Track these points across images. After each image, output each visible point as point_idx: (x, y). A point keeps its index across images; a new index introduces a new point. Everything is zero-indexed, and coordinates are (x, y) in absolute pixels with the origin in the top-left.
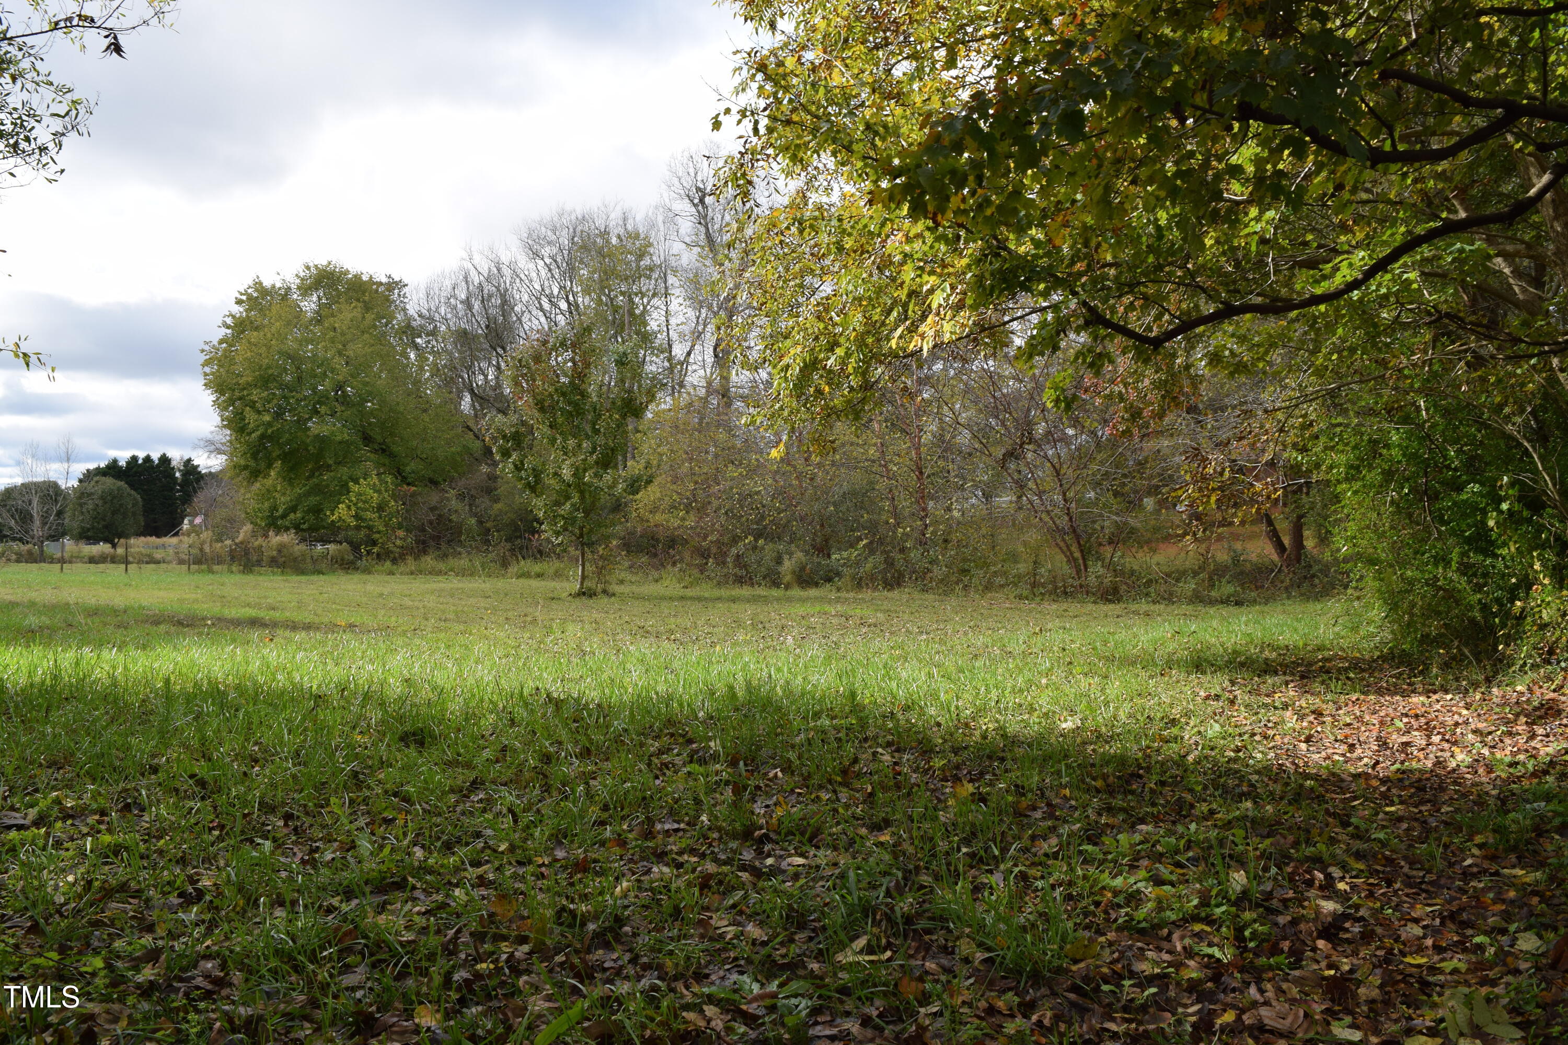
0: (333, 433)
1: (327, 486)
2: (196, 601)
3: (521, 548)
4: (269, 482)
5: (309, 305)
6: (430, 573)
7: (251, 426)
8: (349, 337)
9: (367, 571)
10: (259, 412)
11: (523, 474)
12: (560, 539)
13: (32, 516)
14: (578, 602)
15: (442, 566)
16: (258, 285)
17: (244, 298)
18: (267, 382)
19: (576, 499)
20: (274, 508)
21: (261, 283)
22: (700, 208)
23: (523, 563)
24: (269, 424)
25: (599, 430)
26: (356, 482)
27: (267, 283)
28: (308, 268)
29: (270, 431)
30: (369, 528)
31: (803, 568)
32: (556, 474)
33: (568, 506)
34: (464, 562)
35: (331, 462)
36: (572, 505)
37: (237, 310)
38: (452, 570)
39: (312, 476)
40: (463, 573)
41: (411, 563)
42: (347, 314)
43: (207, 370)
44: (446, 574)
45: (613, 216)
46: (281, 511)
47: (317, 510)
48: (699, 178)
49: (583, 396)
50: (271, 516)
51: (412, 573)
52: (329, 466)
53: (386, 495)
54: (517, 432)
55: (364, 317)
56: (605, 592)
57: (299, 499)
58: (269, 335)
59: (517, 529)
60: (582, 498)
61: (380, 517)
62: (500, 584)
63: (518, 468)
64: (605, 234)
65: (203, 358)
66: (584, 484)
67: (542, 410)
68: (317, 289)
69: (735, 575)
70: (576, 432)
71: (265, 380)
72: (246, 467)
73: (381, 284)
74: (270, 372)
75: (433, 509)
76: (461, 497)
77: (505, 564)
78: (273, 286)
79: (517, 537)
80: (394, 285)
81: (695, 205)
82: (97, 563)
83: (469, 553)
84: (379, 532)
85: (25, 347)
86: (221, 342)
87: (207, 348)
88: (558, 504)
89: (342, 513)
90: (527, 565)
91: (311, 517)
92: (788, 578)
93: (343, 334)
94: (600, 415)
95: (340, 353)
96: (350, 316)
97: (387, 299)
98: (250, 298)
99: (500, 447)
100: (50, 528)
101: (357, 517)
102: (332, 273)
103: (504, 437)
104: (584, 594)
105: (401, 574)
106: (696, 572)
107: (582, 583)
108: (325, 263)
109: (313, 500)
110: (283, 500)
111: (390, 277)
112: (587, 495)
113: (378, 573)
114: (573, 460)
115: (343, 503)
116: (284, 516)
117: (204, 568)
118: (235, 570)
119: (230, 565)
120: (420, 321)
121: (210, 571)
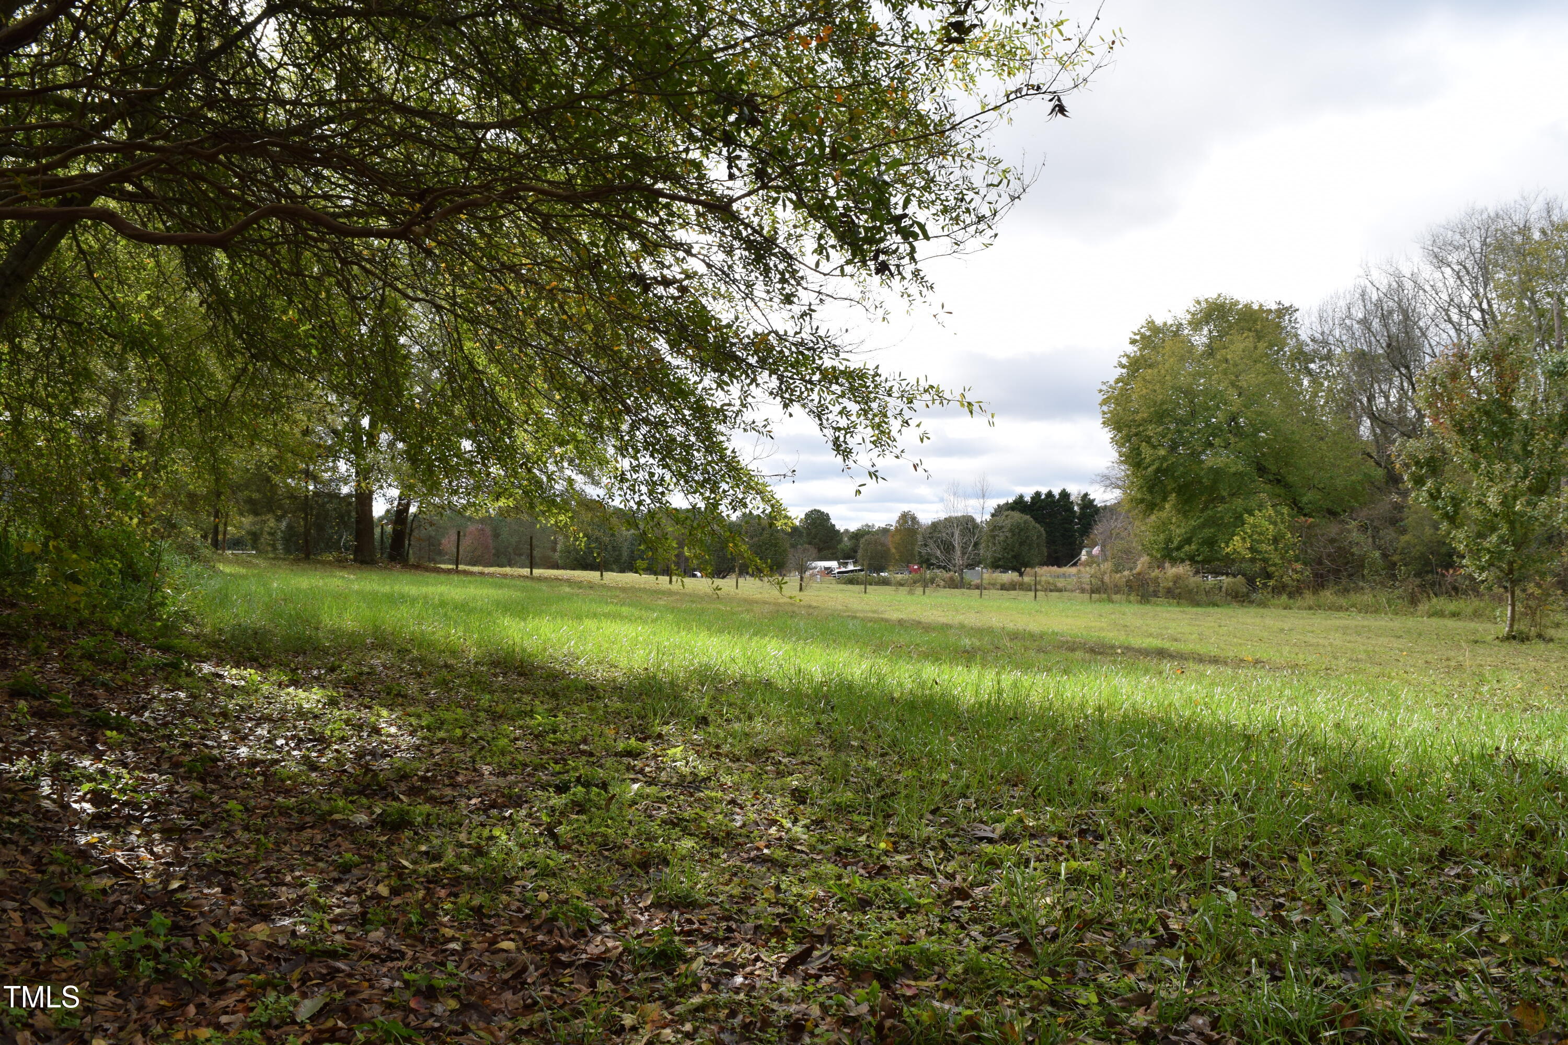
0: (1227, 465)
1: (1222, 518)
2: (1102, 629)
3: (1433, 585)
4: (1164, 515)
5: (1200, 339)
6: (1330, 609)
7: (1147, 460)
8: (1242, 367)
9: (1263, 604)
10: (1154, 447)
11: (1440, 503)
12: (1484, 575)
13: (953, 547)
14: (1507, 647)
15: (1343, 601)
16: (1151, 325)
17: (1138, 337)
18: (1162, 417)
19: (1504, 530)
20: (1169, 540)
21: (1153, 322)
23: (1435, 600)
24: (1164, 458)
25: (1531, 452)
26: (1251, 513)
27: (1159, 322)
28: (1199, 302)
29: (1164, 465)
30: (1265, 560)
32: (1479, 503)
33: (1494, 538)
34: (1367, 598)
35: (1225, 494)
36: (1500, 537)
37: (1132, 350)
38: (1353, 606)
39: (1206, 508)
40: (1366, 609)
41: (1309, 598)
42: (1239, 345)
43: (1105, 408)
44: (1347, 610)
45: (1534, 208)
46: (1176, 543)
47: (1211, 543)
49: (1511, 414)
50: (1167, 548)
51: (1310, 608)
52: (1223, 498)
53: (1282, 527)
54: (1432, 458)
55: (1256, 348)
56: (1540, 636)
57: (1194, 531)
58: (1163, 372)
59: (1428, 562)
60: (1512, 529)
61: (1276, 549)
62: (1410, 622)
63: (1434, 496)
64: (1525, 230)
65: (1101, 397)
66: (1515, 513)
67: (1461, 431)
68: (1207, 323)
70: (1504, 455)
71: (1160, 416)
72: (1142, 501)
74: (1164, 407)
75: (1332, 541)
76: (1363, 528)
77: (1414, 601)
78: (1165, 324)
79: (1428, 572)
80: (1284, 311)
83: (1373, 589)
84: (1275, 565)
85: (969, 397)
86: (1117, 381)
87: (1104, 388)
88: (1481, 535)
89: (1237, 545)
90: (1439, 603)
91: (1206, 549)
93: (1235, 365)
94: (1532, 435)
95: (1233, 384)
96: (1242, 346)
97: (1278, 326)
98: (1143, 337)
99: (1413, 474)
100: (969, 557)
101: (1252, 549)
102: (1223, 305)
103: (1417, 463)
104: (1514, 637)
105: (1299, 609)
107: (1511, 626)
108: (1215, 296)
109: (1207, 532)
110: (1178, 532)
111: (1279, 303)
112: (1518, 525)
113: (1276, 606)
114: (1501, 486)
115: (1237, 535)
116: (1179, 548)
117: (1104, 597)
118: (1133, 599)
119: (1128, 595)
120: (1313, 346)
121: (1110, 600)
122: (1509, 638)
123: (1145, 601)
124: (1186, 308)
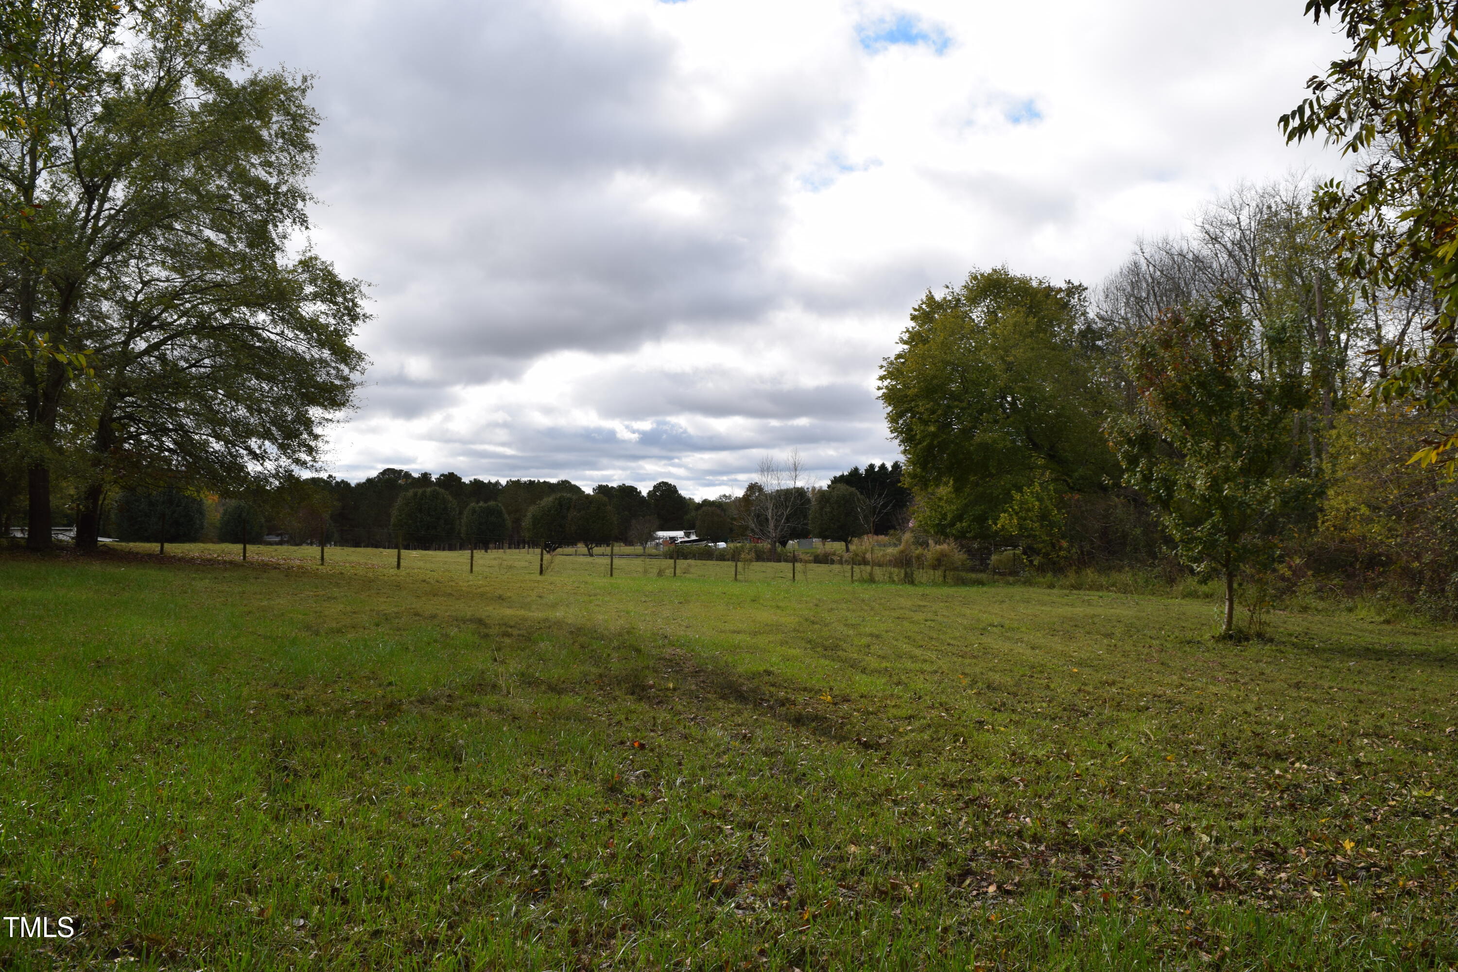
0: (994, 441)
1: (992, 494)
5: (978, 315)
7: (918, 437)
8: (1011, 342)
9: (1028, 583)
10: (926, 423)
11: (1153, 485)
12: (1199, 568)
13: (767, 520)
14: (1223, 650)
15: (1103, 580)
16: (930, 298)
17: (918, 313)
18: (933, 392)
20: (944, 517)
21: (933, 297)
24: (934, 435)
26: (1019, 489)
27: (938, 296)
28: (975, 278)
29: (937, 441)
30: (1032, 537)
32: (1189, 486)
34: (1126, 577)
35: (994, 470)
36: (1212, 525)
37: (912, 325)
40: (1125, 590)
41: (1072, 577)
43: (884, 384)
44: (1106, 589)
46: (949, 519)
47: (981, 519)
49: (1226, 385)
50: (940, 524)
51: (1072, 587)
53: (1048, 503)
54: (1144, 435)
56: (1260, 635)
57: (965, 509)
60: (1225, 516)
61: (1042, 526)
62: (1165, 603)
63: (1147, 478)
64: (1293, 206)
65: (881, 373)
66: (1225, 498)
67: (1173, 406)
68: (984, 298)
71: (931, 391)
73: (1060, 290)
74: (935, 382)
75: (1099, 517)
76: (1126, 505)
77: (1171, 581)
78: (944, 300)
80: (1074, 290)
82: (820, 562)
83: (1133, 567)
84: (1043, 542)
86: (899, 356)
87: (884, 364)
89: (1005, 521)
91: (976, 526)
93: (1005, 340)
95: (1002, 361)
96: (1013, 321)
98: (924, 313)
99: (1126, 452)
100: (782, 530)
101: (1021, 527)
102: (999, 280)
104: (1231, 637)
105: (1062, 587)
106: (1403, 603)
107: (1229, 624)
108: (990, 270)
109: (978, 509)
110: (951, 510)
111: (1069, 282)
112: (1229, 512)
113: (1038, 585)
114: (1209, 467)
115: (1005, 512)
116: (952, 524)
117: (866, 576)
118: (896, 579)
119: (891, 573)
120: (1100, 324)
121: (872, 580)
122: (1226, 637)
123: (909, 579)
124: (964, 284)
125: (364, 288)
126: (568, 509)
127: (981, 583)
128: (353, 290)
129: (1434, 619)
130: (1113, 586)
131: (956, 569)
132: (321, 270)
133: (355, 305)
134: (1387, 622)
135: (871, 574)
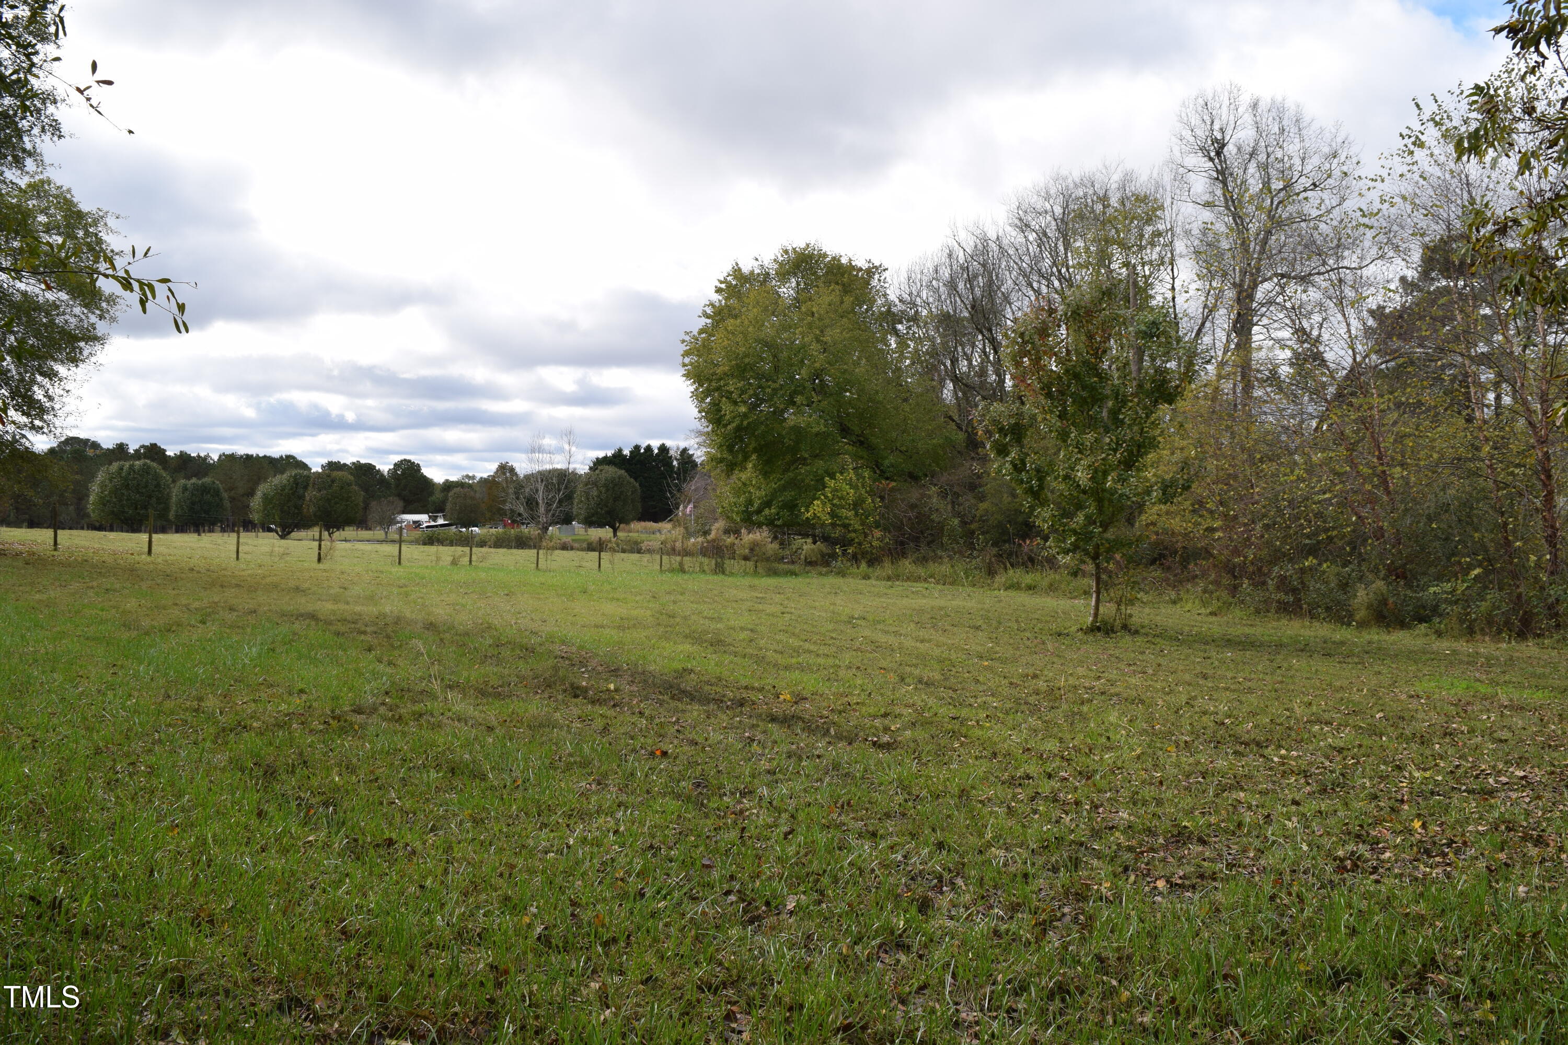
0: (809, 425)
1: (803, 481)
3: (1010, 555)
4: (744, 476)
5: (787, 291)
6: (908, 579)
7: (727, 417)
8: (827, 321)
9: (842, 574)
10: (735, 403)
11: (1024, 476)
12: (1068, 557)
13: (537, 503)
14: (1094, 648)
15: (921, 571)
16: (737, 272)
17: (723, 286)
18: (744, 370)
19: (1092, 509)
20: (750, 502)
21: (740, 269)
22: (1217, 161)
23: (1011, 572)
24: (745, 416)
25: (1122, 421)
26: (832, 476)
27: (746, 270)
28: (786, 252)
29: (745, 423)
30: (846, 526)
31: (1384, 602)
32: (1067, 477)
33: (1080, 518)
34: (945, 568)
35: (806, 455)
36: (1087, 517)
37: (716, 298)
39: (786, 471)
40: (944, 581)
41: (888, 568)
42: (825, 298)
43: (687, 360)
44: (925, 580)
45: (1114, 177)
46: (756, 505)
47: (791, 506)
48: (1216, 127)
49: (1101, 378)
50: (746, 511)
51: (889, 578)
52: (805, 459)
53: (863, 492)
54: (1017, 424)
55: (842, 302)
56: (1125, 627)
57: (774, 495)
58: (746, 322)
59: (1005, 531)
60: (1100, 509)
61: (856, 515)
62: (987, 595)
63: (1018, 467)
64: (1104, 199)
65: (683, 348)
66: (1104, 490)
67: (1049, 395)
68: (795, 274)
69: (1279, 602)
70: (1092, 423)
71: (741, 370)
72: (721, 460)
73: (861, 269)
74: (747, 360)
75: (913, 507)
76: (943, 495)
77: (991, 573)
78: (752, 273)
79: (1005, 542)
80: (874, 270)
81: (1211, 159)
83: (951, 558)
84: (855, 531)
86: (701, 331)
87: (687, 338)
88: (1067, 514)
89: (818, 509)
90: (1015, 574)
91: (786, 513)
92: (1361, 614)
93: (821, 319)
94: (1124, 402)
95: (818, 341)
96: (827, 299)
97: (867, 283)
98: (729, 285)
99: (996, 442)
100: (553, 515)
101: (833, 515)
102: (811, 256)
103: (1001, 430)
104: (1099, 629)
105: (878, 578)
106: (1225, 595)
107: (1096, 616)
108: (803, 246)
109: (788, 495)
110: (758, 495)
111: (870, 262)
112: (1106, 503)
113: (853, 576)
114: (1091, 459)
115: (818, 499)
116: (759, 512)
117: (676, 566)
118: (706, 568)
119: (701, 563)
120: (901, 307)
121: (682, 570)
122: (1094, 629)
123: (720, 569)
124: (773, 257)
125: (111, 221)
126: (306, 488)
127: (793, 574)
128: (95, 223)
129: (1258, 611)
130: (931, 577)
131: (768, 560)
132: (56, 197)
133: (100, 241)
134: (1213, 614)
135: (681, 564)
